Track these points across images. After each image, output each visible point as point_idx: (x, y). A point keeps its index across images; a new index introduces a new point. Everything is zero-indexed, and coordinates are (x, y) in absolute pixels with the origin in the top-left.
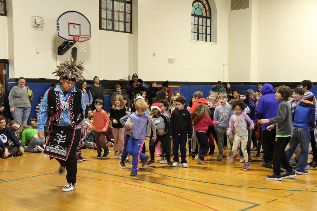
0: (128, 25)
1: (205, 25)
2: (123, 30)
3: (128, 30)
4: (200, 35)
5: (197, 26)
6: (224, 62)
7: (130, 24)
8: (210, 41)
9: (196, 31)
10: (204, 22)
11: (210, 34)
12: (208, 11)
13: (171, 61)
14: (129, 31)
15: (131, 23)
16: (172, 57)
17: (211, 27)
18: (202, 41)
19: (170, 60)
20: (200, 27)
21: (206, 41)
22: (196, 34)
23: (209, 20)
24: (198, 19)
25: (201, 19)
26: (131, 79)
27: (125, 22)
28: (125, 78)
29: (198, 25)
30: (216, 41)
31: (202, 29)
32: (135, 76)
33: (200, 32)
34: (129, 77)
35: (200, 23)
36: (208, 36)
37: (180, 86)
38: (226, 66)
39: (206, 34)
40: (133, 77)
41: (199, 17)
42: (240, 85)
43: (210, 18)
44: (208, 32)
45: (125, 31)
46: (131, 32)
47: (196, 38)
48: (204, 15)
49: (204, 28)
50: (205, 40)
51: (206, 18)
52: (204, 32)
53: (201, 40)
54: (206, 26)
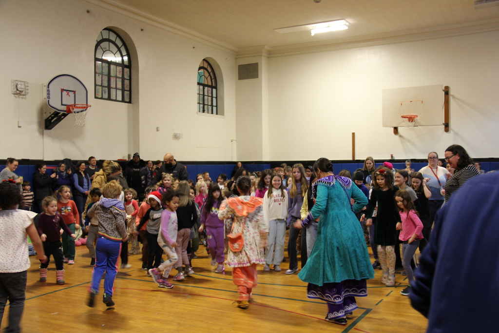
0: (126, 93)
1: (210, 95)
2: (121, 99)
3: (127, 99)
4: (206, 107)
5: (202, 96)
6: (232, 139)
7: (128, 92)
8: (217, 114)
9: (201, 102)
10: (210, 92)
11: (217, 106)
12: (213, 80)
13: (176, 137)
14: (128, 100)
15: (130, 91)
16: (177, 132)
17: (216, 98)
20: (206, 97)
21: (212, 113)
22: (202, 106)
23: (214, 90)
24: (204, 88)
25: (206, 88)
26: (132, 158)
27: (123, 90)
28: (124, 157)
29: (204, 95)
30: (223, 114)
31: (208, 100)
32: (136, 156)
33: (206, 103)
34: (129, 156)
35: (206, 93)
36: (215, 108)
38: (235, 143)
39: (212, 105)
40: (133, 157)
41: (204, 86)
42: (252, 164)
43: (216, 88)
44: (214, 104)
45: (123, 101)
46: (130, 102)
47: (202, 109)
48: (210, 84)
49: (210, 98)
51: (212, 87)
52: (210, 104)
53: (207, 112)
54: (212, 97)
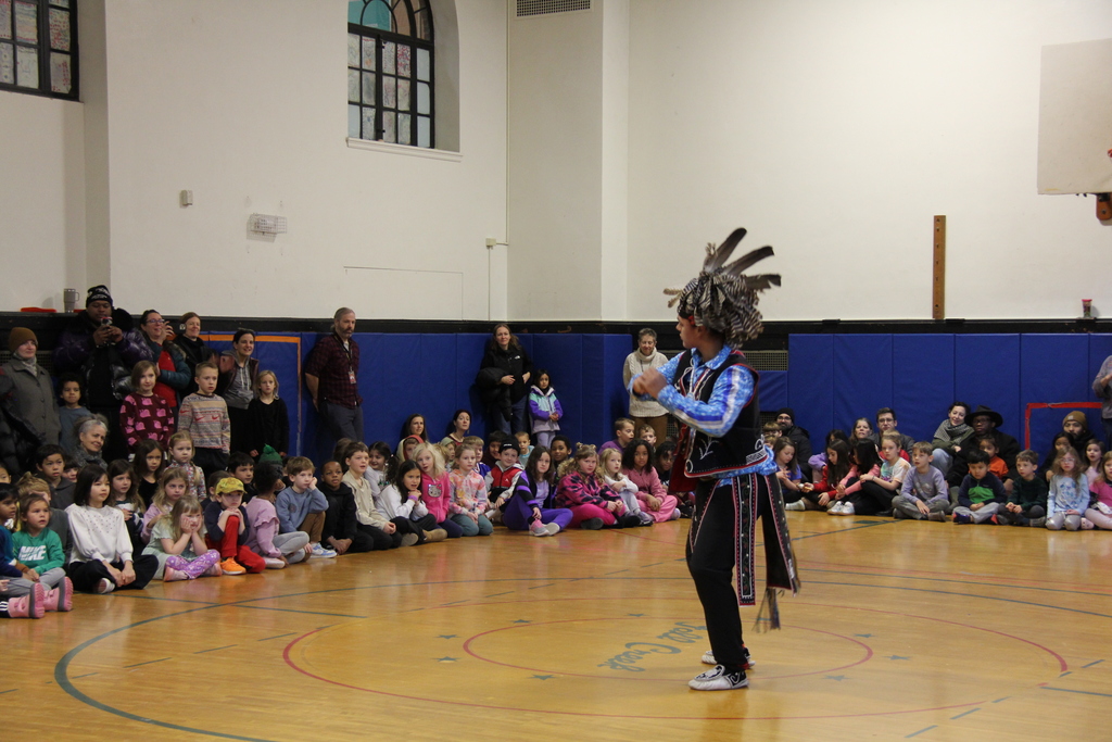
0: (58, 61)
1: (407, 73)
2: (34, 84)
3: (60, 83)
4: (387, 117)
5: (372, 77)
6: (490, 237)
7: (67, 58)
8: (432, 145)
9: (369, 99)
10: (405, 61)
11: (432, 116)
12: (418, 16)
13: (261, 228)
14: (65, 89)
15: (74, 52)
16: (267, 209)
17: (431, 84)
18: (397, 142)
19: (257, 225)
20: (388, 82)
21: (414, 142)
22: (370, 113)
23: (423, 56)
24: (379, 49)
25: (389, 48)
27: (44, 49)
28: (49, 300)
29: (379, 73)
30: (454, 146)
31: (396, 93)
33: (388, 102)
34: (69, 296)
35: (388, 67)
36: (423, 125)
37: (301, 336)
38: (500, 253)
39: (413, 112)
40: (89, 301)
41: (380, 37)
42: (560, 334)
43: (429, 46)
44: (423, 106)
45: (45, 89)
46: (73, 95)
47: (370, 127)
48: (404, 30)
49: (404, 86)
50: (409, 141)
51: (413, 43)
52: (404, 105)
53: (393, 139)
54: (414, 80)
